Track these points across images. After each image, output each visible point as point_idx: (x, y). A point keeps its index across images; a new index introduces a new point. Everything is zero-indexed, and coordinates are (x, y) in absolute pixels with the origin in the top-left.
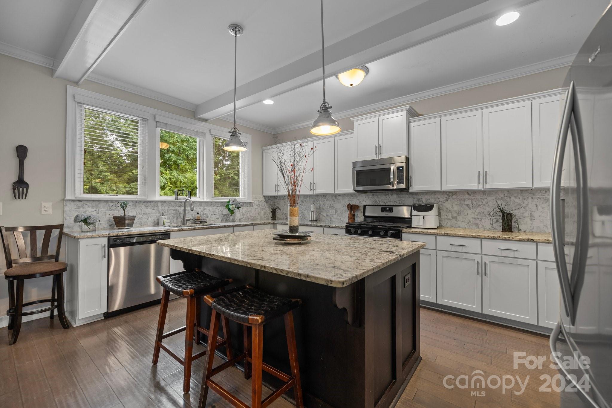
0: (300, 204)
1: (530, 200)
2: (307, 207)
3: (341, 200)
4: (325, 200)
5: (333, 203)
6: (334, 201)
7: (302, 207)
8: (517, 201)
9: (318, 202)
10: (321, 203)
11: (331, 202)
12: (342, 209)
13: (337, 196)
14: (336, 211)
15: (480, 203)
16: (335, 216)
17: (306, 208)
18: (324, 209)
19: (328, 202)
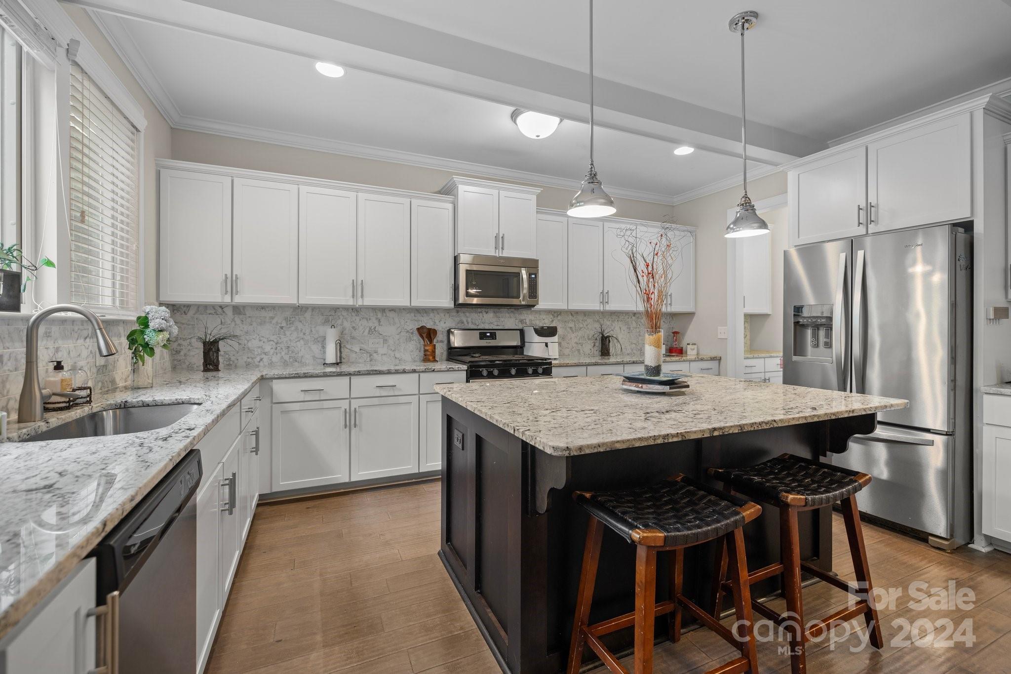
0: (282, 328)
1: (616, 323)
2: (304, 334)
3: (397, 320)
4: (358, 318)
5: (376, 324)
6: (379, 321)
7: (288, 333)
8: (608, 323)
9: (339, 322)
10: (347, 325)
11: (373, 323)
12: (397, 337)
13: (387, 311)
14: (385, 341)
15: (582, 326)
16: (381, 351)
17: (301, 335)
18: (353, 338)
19: (364, 322)
